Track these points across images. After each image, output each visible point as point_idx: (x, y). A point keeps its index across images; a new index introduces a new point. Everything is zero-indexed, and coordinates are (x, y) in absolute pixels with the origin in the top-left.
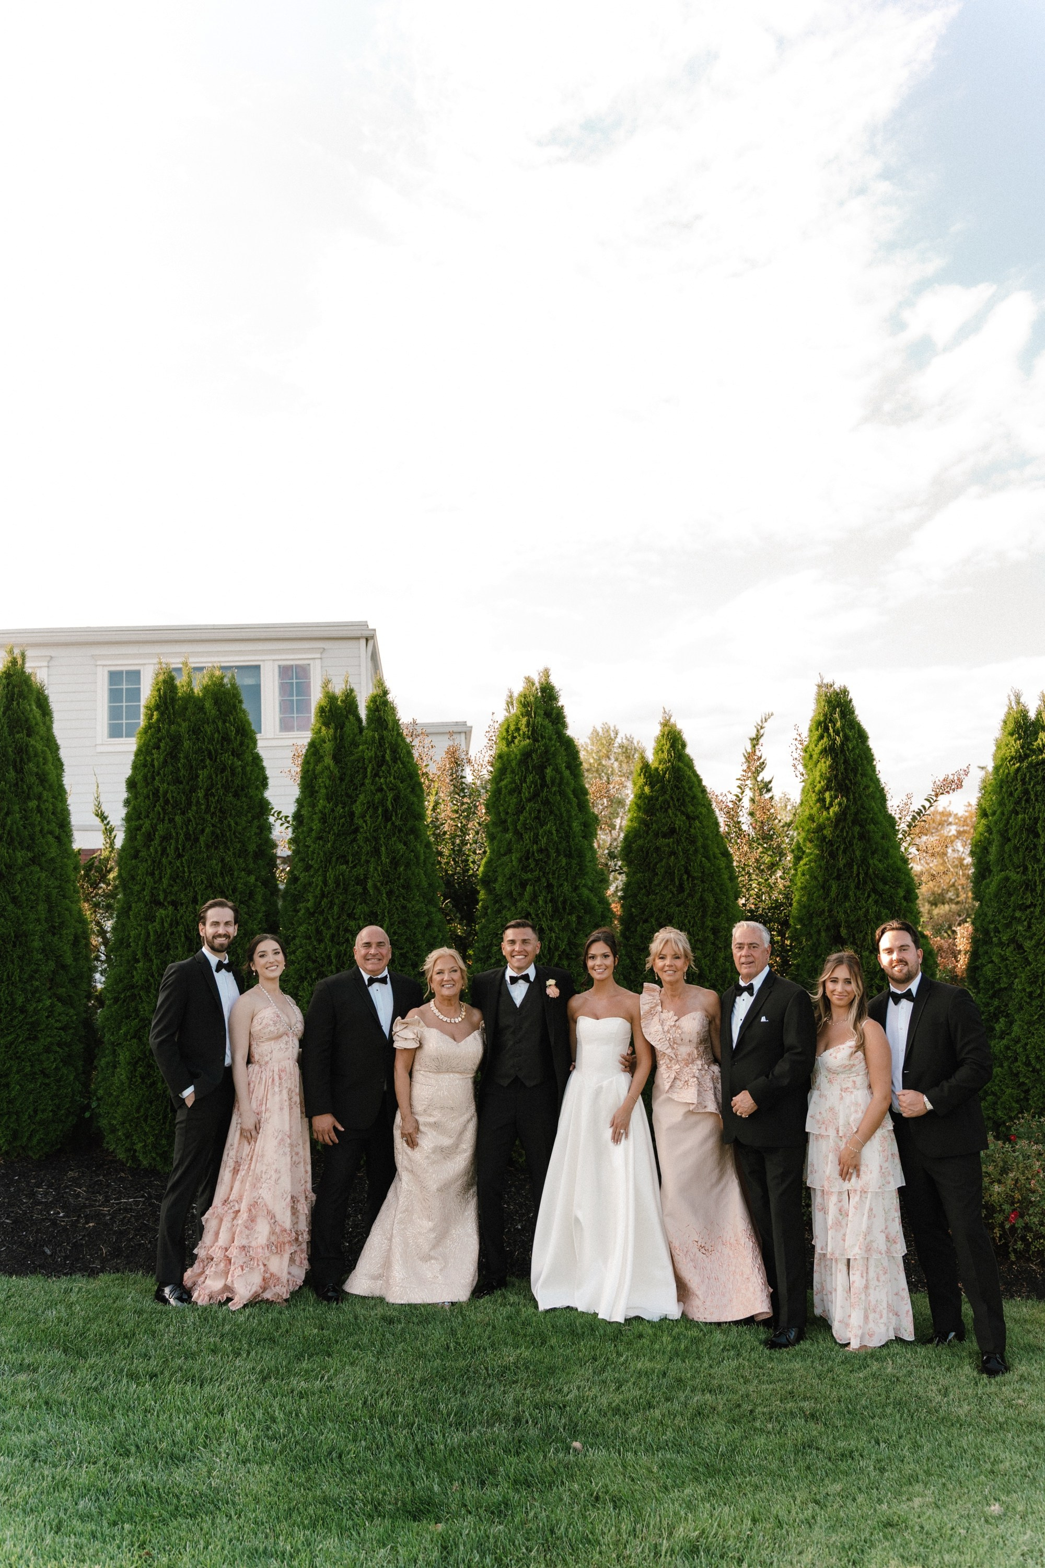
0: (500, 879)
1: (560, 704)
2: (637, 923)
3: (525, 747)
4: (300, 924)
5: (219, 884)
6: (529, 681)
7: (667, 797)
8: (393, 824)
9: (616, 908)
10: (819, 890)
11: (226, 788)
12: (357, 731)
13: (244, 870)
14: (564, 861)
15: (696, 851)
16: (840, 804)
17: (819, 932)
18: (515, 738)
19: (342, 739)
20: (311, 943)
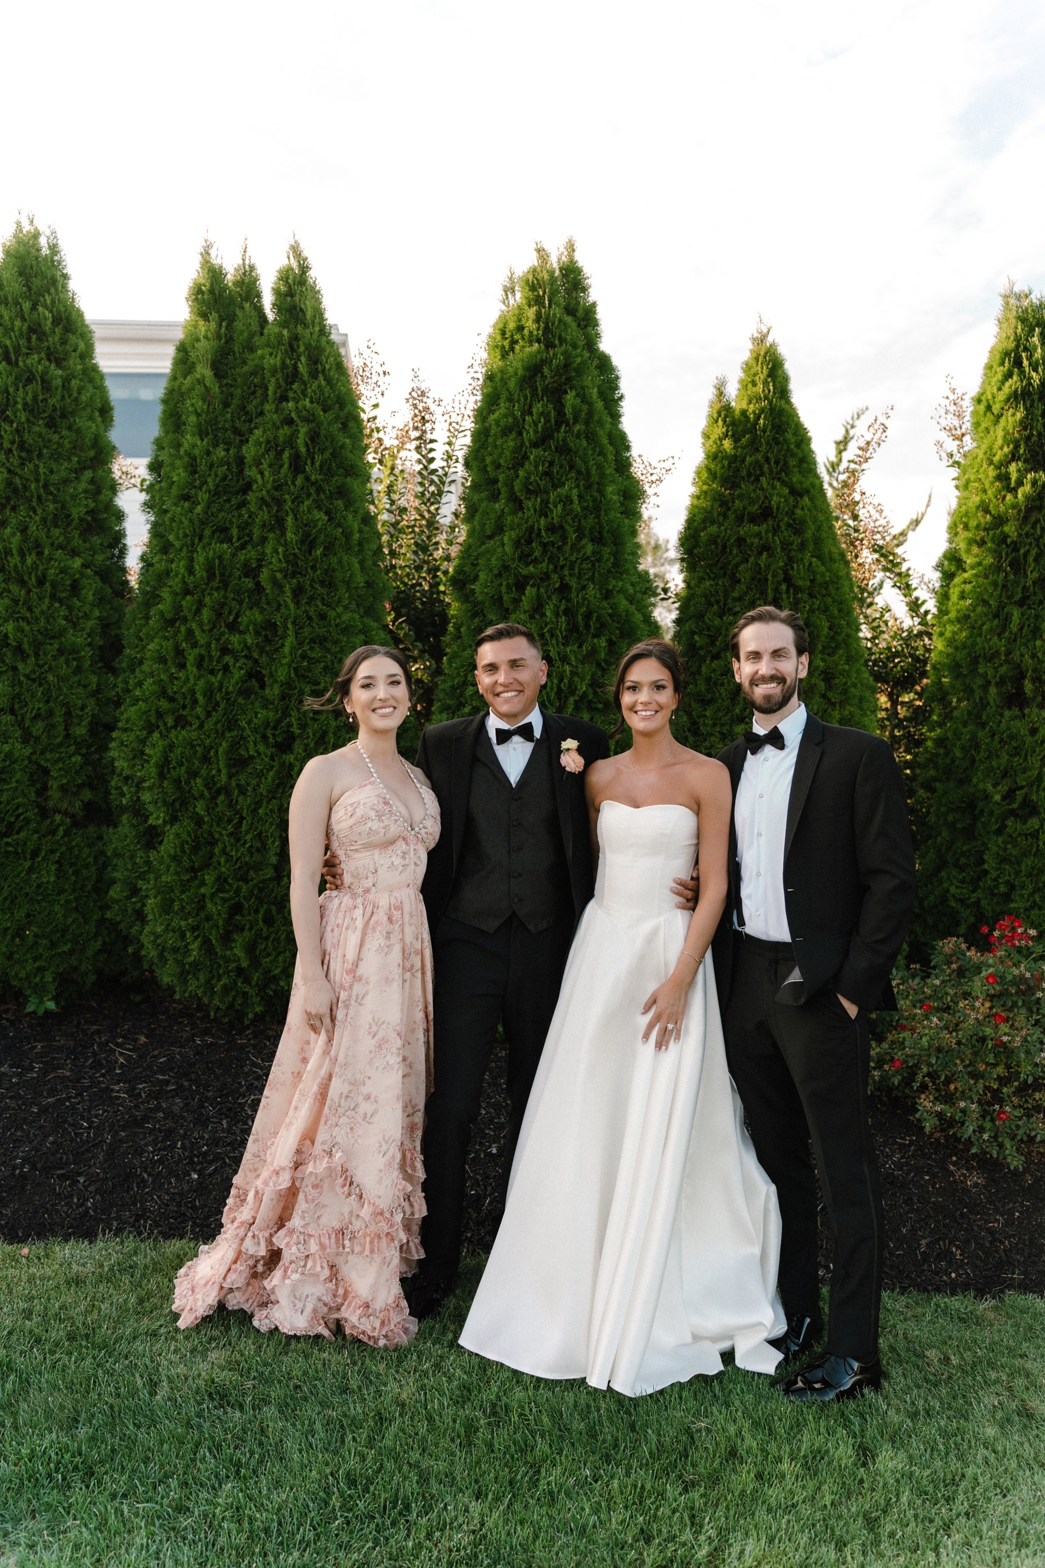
0: (482, 576)
1: (591, 299)
2: (702, 660)
3: (532, 355)
5: (16, 566)
6: (541, 252)
7: (759, 456)
8: (307, 479)
10: (989, 621)
11: (33, 410)
12: (255, 327)
13: (61, 547)
14: (589, 548)
16: (1035, 482)
17: (985, 687)
18: (517, 342)
19: (229, 340)
20: (166, 670)
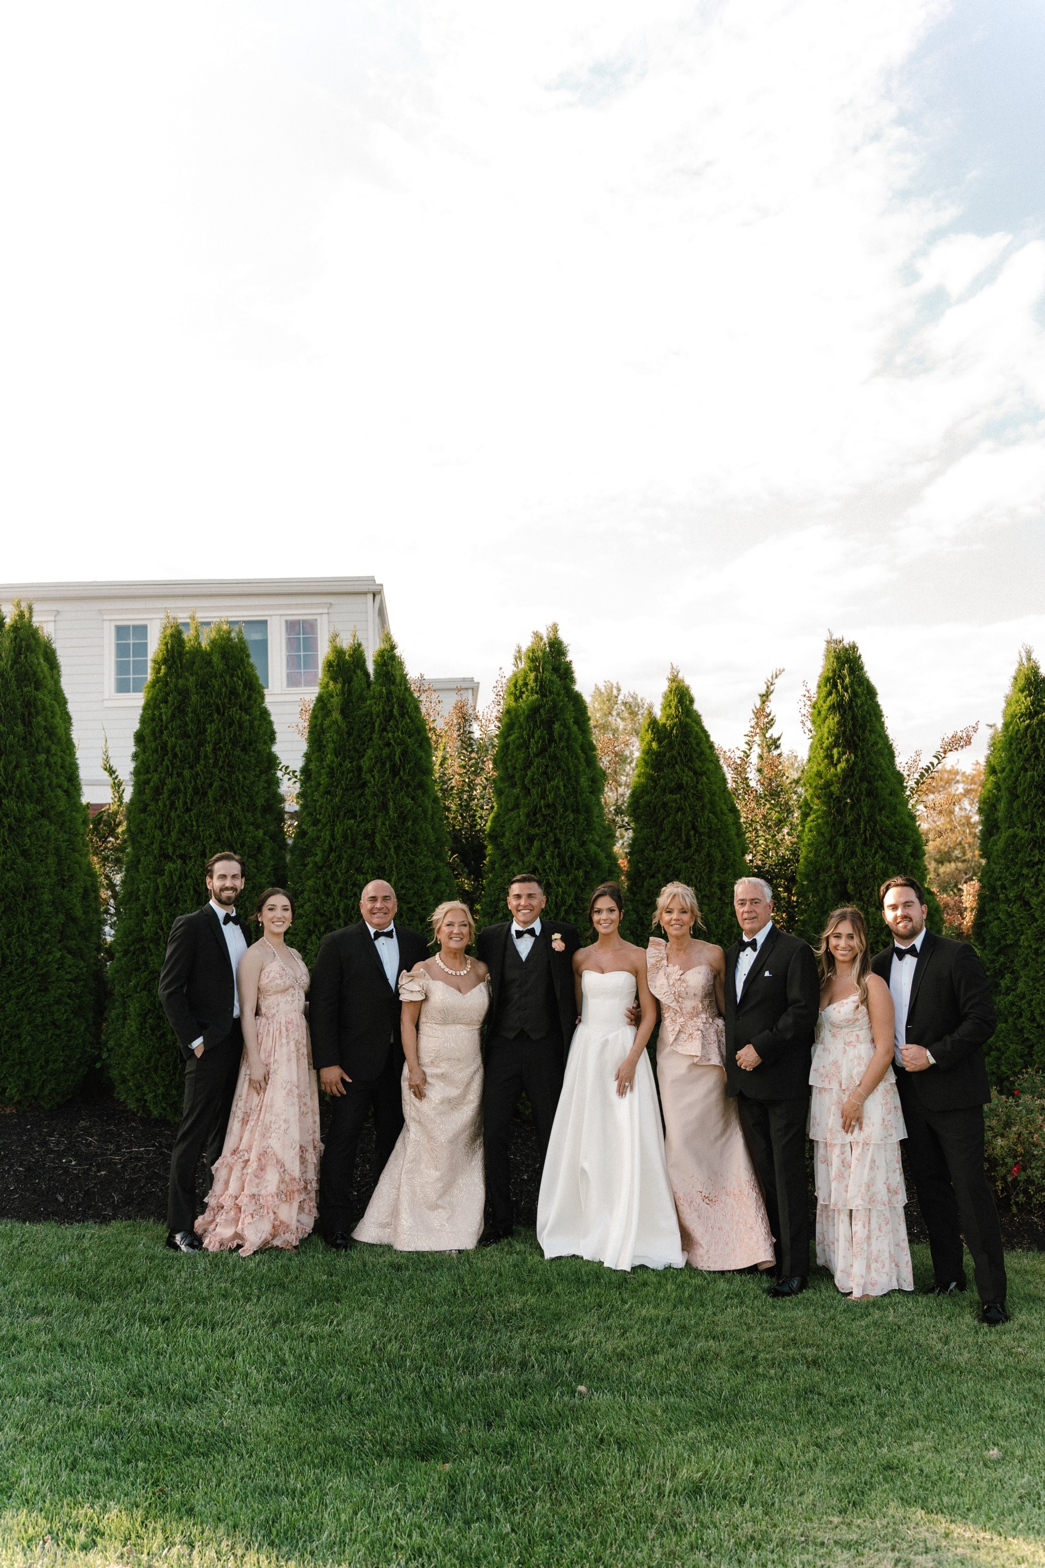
0: (507, 834)
1: (568, 659)
2: (644, 879)
3: (533, 702)
4: (309, 878)
5: (227, 838)
6: (537, 635)
8: (401, 779)
9: (623, 863)
10: (826, 847)
11: (234, 742)
12: (364, 685)
13: (252, 824)
14: (571, 817)
15: (703, 807)
16: (847, 761)
17: (825, 888)
18: (523, 693)
19: (350, 693)
20: (319, 897)
